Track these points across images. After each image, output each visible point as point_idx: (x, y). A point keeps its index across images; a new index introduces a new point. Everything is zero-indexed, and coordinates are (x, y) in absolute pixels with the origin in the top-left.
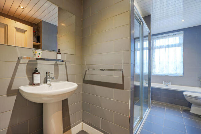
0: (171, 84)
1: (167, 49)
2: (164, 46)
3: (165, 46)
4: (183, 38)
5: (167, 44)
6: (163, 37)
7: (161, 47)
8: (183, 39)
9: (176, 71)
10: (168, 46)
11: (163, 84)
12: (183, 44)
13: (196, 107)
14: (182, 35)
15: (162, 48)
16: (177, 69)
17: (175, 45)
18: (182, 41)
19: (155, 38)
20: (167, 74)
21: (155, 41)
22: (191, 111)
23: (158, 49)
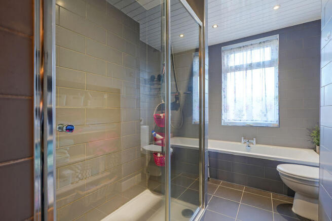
0: (257, 143)
1: (249, 71)
2: (243, 65)
3: (245, 66)
4: (278, 48)
5: (249, 62)
6: (240, 47)
7: (237, 68)
8: (277, 52)
9: (265, 115)
10: (251, 66)
11: (241, 142)
12: (278, 62)
13: (303, 199)
14: (275, 42)
15: (240, 71)
16: (267, 112)
17: (263, 62)
18: (276, 56)
19: (227, 50)
20: (249, 122)
21: (228, 56)
22: (293, 209)
23: (233, 73)
